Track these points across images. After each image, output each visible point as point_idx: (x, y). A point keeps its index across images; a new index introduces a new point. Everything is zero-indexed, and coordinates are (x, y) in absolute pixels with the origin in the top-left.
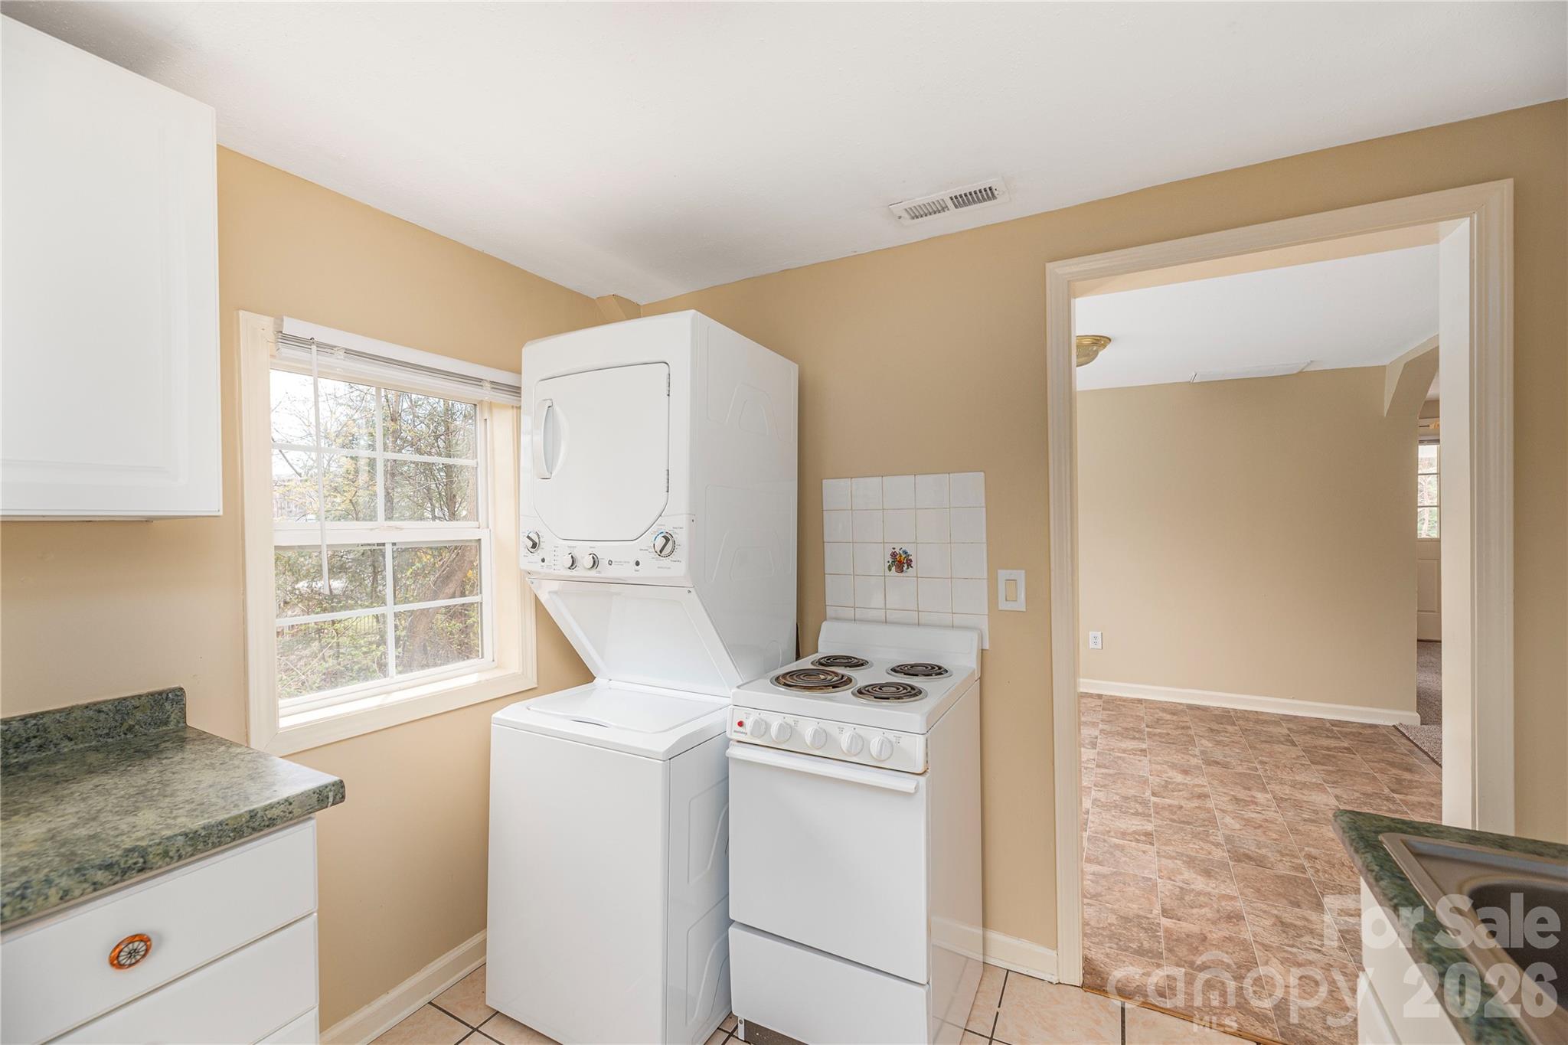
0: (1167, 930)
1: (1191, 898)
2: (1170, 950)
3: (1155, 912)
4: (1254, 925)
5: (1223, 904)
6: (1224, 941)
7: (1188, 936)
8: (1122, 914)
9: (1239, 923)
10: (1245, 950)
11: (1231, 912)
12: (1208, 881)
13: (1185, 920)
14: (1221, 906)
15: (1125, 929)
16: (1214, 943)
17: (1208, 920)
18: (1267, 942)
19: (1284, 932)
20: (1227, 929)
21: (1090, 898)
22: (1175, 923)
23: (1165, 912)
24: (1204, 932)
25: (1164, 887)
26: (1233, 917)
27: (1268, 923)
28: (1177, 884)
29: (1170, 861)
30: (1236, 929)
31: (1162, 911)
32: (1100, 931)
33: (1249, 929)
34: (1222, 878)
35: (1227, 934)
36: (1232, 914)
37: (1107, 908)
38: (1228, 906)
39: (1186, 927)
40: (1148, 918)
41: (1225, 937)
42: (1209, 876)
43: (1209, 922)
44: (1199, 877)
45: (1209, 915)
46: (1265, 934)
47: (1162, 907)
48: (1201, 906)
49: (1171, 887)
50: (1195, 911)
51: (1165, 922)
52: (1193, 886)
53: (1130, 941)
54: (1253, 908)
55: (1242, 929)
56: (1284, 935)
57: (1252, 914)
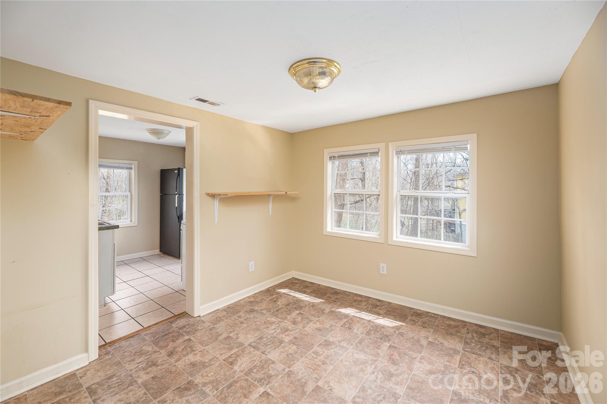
0: (184, 336)
1: (188, 350)
2: (178, 332)
3: (192, 338)
4: (163, 357)
5: (177, 356)
6: (168, 345)
7: (178, 339)
8: (199, 331)
9: (168, 354)
10: (160, 347)
11: (173, 356)
12: (190, 362)
13: (183, 342)
14: (177, 355)
15: (194, 328)
16: (170, 342)
17: (177, 347)
18: (156, 354)
19: (152, 362)
20: (169, 349)
21: (211, 328)
22: (184, 339)
23: (190, 340)
24: (175, 343)
25: (199, 347)
26: (171, 354)
27: (160, 361)
28: (197, 351)
29: (209, 358)
30: (167, 351)
31: (191, 339)
32: (198, 324)
33: (164, 354)
34: (187, 366)
35: (169, 347)
36: (172, 355)
37: (204, 329)
38: (176, 357)
39: (181, 340)
40: (192, 335)
41: (168, 346)
42: (191, 364)
43: (176, 347)
44: (194, 360)
45: (178, 349)
46: (158, 356)
47: (192, 340)
48: (183, 350)
49: (197, 348)
50: (183, 347)
51: (187, 337)
52: (192, 355)
53: (189, 327)
54: (167, 363)
55: (165, 352)
56: (152, 360)
57: (166, 360)
